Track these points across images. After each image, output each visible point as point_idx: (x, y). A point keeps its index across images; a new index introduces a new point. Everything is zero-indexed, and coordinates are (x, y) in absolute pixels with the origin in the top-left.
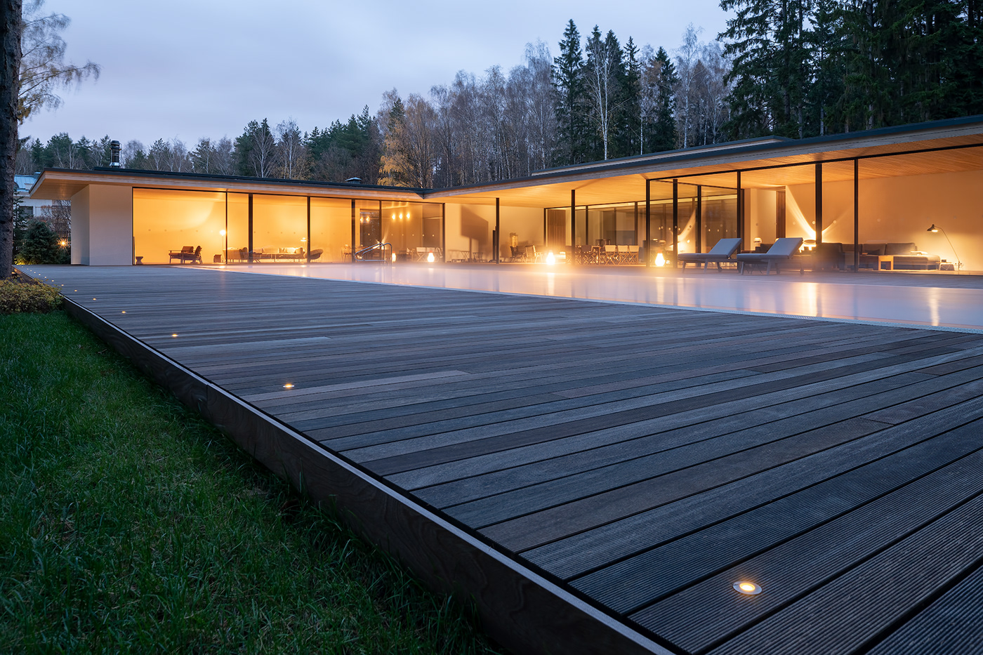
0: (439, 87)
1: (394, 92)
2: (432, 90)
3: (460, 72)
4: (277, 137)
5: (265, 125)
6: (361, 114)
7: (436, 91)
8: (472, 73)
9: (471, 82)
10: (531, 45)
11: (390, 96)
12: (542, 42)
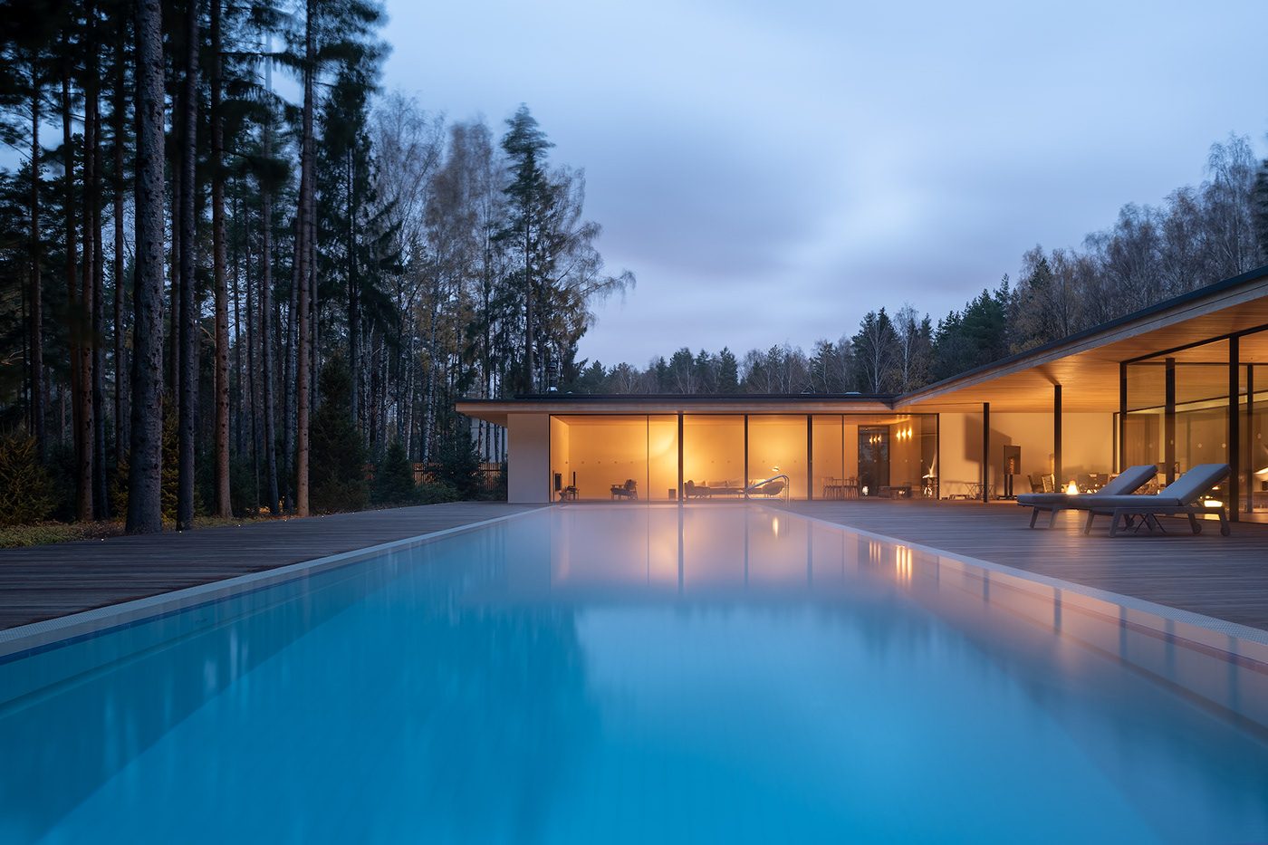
0: (1097, 234)
1: (1039, 250)
2: (1087, 240)
3: (1127, 206)
4: (899, 329)
5: (884, 318)
6: (999, 288)
7: (1092, 240)
8: (1145, 206)
9: (1145, 219)
10: (1219, 147)
11: (1033, 258)
12: (1240, 137)
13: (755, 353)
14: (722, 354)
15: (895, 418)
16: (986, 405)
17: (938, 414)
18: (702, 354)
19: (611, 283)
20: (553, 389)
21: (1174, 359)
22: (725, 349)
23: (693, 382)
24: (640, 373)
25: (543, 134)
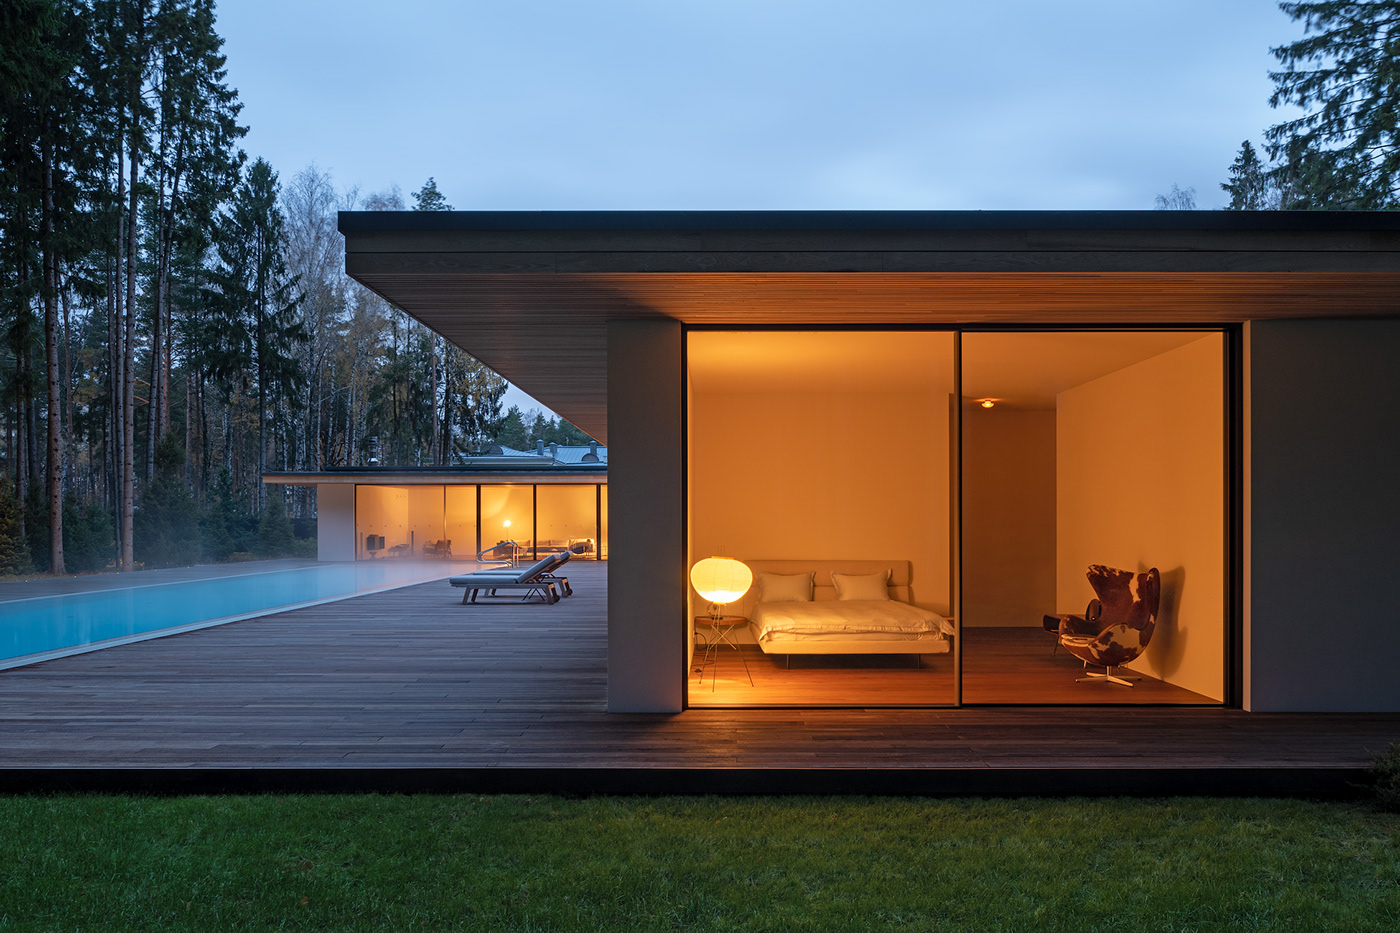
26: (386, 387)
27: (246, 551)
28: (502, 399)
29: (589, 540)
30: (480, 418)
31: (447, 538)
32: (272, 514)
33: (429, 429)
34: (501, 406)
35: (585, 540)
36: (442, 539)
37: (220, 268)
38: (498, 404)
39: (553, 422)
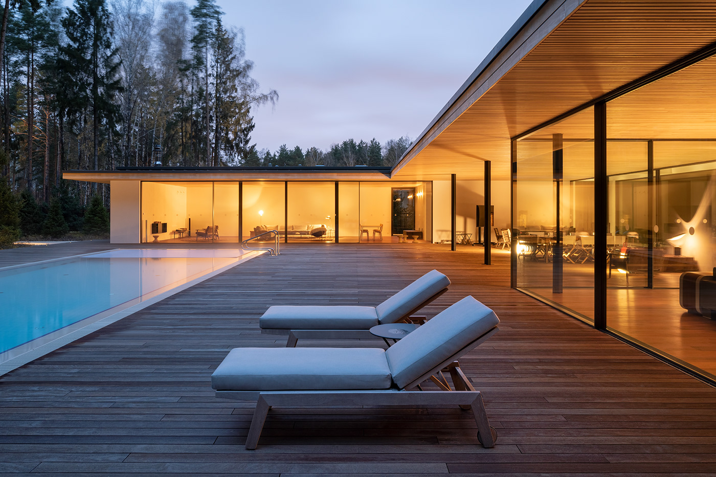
13: (392, 141)
14: (372, 142)
15: (416, 183)
16: (453, 176)
17: (432, 181)
18: (361, 142)
19: (264, 97)
20: (158, 163)
21: (561, 135)
22: (374, 139)
23: (352, 158)
24: (324, 152)
25: (218, 7)
26: (177, 121)
27: (77, 231)
28: (250, 134)
29: (323, 226)
30: (237, 145)
31: (215, 224)
32: (94, 205)
33: (205, 151)
34: (250, 139)
35: (320, 226)
36: (211, 225)
37: (69, 46)
38: (248, 138)
39: (275, 155)
